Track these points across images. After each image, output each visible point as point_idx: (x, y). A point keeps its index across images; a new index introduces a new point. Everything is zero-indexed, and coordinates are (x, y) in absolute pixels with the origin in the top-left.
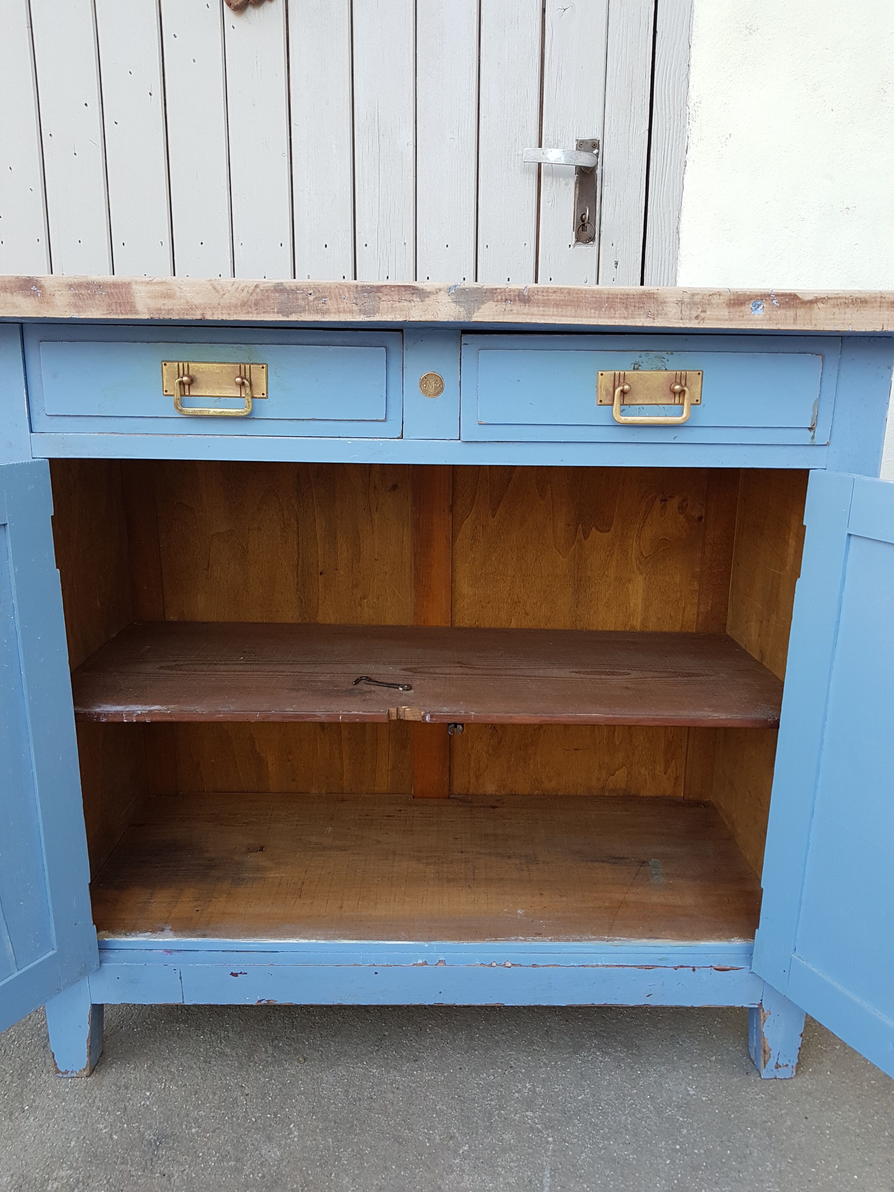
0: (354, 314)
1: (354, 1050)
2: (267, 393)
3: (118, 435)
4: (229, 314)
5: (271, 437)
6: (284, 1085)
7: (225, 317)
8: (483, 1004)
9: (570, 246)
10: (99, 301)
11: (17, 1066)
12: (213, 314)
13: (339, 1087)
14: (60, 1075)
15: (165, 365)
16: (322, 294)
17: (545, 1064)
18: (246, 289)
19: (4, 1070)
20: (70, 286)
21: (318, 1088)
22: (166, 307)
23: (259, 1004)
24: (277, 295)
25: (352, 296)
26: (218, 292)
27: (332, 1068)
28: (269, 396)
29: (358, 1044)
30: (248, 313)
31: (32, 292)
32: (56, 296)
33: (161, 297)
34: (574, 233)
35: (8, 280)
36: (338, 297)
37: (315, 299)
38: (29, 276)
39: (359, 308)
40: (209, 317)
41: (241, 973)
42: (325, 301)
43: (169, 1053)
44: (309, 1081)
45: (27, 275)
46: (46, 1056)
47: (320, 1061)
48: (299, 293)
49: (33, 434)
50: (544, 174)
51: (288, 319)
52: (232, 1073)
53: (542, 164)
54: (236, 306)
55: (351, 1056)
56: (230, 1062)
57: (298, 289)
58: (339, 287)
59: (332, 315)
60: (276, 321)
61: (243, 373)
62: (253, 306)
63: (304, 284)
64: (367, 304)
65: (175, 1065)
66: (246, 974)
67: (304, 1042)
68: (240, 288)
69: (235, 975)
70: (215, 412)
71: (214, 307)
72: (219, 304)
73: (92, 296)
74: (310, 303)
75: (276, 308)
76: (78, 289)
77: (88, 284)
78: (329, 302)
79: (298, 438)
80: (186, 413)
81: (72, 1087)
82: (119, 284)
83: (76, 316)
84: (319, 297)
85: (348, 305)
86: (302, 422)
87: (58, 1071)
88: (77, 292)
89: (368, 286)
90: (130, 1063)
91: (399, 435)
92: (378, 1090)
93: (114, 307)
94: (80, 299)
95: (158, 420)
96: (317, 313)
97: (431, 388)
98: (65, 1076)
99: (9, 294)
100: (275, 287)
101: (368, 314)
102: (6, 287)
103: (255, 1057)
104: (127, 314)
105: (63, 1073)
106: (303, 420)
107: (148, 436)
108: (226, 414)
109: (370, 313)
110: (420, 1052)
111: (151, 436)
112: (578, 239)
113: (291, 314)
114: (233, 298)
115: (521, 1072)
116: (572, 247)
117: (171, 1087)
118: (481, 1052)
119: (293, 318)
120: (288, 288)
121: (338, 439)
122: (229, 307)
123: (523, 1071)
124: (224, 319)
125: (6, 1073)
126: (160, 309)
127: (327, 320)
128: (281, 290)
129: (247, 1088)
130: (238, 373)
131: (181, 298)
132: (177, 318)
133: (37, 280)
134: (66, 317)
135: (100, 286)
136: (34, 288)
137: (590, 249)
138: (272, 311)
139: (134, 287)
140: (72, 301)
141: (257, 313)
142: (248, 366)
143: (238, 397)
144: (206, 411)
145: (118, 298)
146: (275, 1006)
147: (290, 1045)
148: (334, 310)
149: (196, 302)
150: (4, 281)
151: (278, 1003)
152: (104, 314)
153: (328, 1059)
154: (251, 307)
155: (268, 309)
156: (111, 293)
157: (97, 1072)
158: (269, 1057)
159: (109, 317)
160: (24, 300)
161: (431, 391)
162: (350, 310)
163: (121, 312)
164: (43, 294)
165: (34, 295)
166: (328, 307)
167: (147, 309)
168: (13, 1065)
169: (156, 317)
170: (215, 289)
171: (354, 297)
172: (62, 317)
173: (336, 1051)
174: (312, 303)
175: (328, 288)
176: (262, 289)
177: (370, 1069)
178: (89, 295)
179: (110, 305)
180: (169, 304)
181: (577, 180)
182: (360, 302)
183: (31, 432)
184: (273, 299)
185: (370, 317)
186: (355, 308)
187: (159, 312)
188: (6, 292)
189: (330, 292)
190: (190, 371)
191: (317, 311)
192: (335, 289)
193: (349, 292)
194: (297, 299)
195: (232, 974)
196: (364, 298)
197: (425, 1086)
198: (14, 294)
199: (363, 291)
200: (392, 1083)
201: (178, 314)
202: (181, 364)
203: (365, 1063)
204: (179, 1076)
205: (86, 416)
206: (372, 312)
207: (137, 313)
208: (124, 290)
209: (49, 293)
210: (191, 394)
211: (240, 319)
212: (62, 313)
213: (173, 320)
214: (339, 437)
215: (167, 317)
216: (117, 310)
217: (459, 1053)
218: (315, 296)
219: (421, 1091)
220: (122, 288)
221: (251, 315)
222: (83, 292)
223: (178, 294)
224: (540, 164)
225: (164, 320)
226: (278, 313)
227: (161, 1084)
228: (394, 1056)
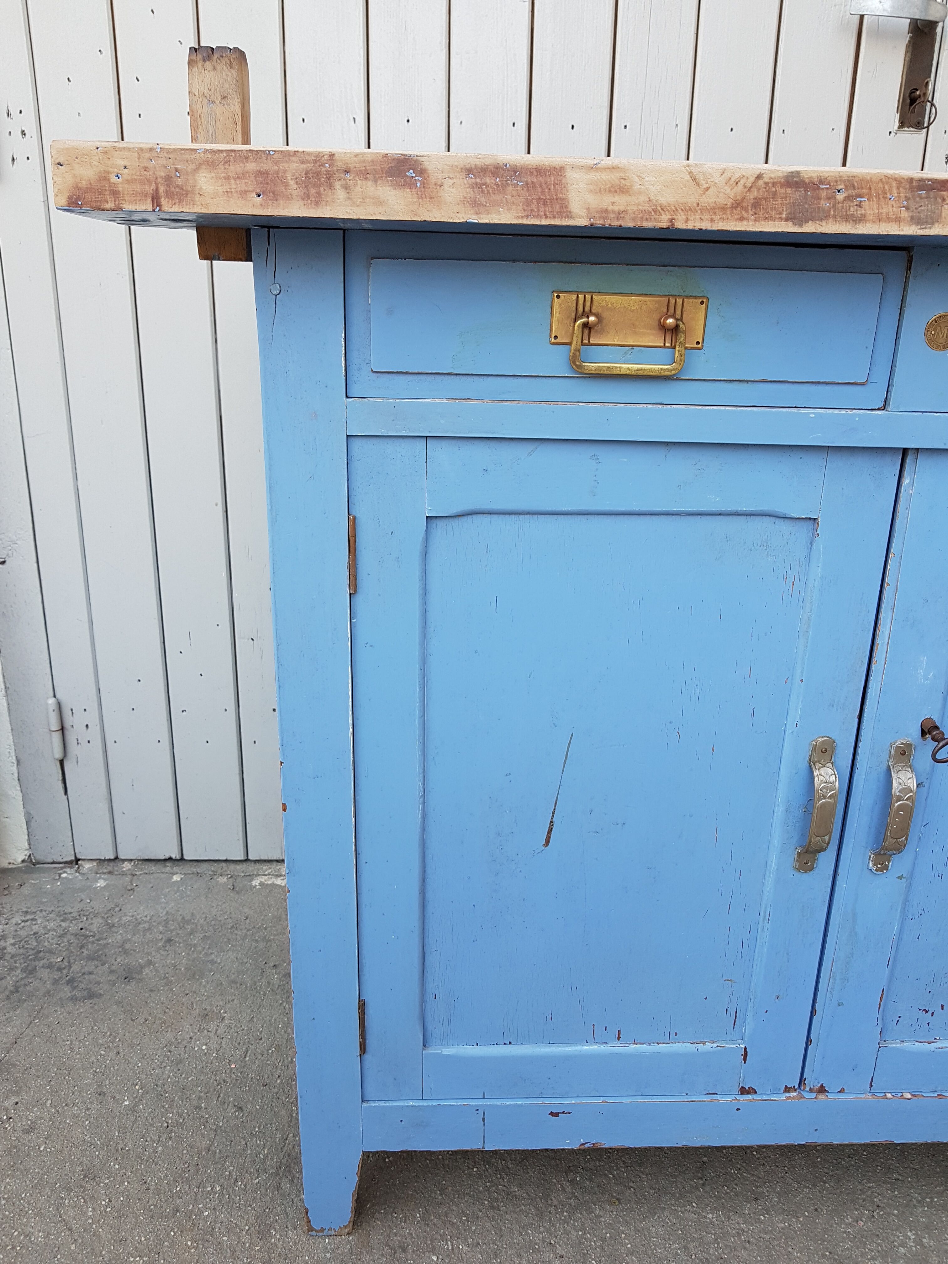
0: (902, 224)
1: (673, 1186)
2: (703, 342)
3: (476, 402)
4: (712, 220)
5: (700, 407)
6: (604, 1240)
7: (706, 225)
8: (868, 1142)
9: (890, 132)
10: (512, 196)
11: (252, 1219)
12: (687, 220)
13: (674, 1243)
14: (314, 1233)
15: (558, 297)
16: (857, 191)
17: (919, 1202)
18: (743, 181)
19: (236, 1224)
20: (469, 171)
21: (649, 1244)
22: (616, 208)
23: (582, 1147)
24: (789, 191)
25: (902, 195)
26: (698, 184)
27: (656, 1214)
28: (705, 345)
29: (676, 1177)
30: (742, 219)
31: (408, 180)
32: (446, 187)
33: (610, 191)
34: (898, 116)
35: (370, 159)
36: (881, 197)
37: (847, 198)
38: (405, 153)
39: (911, 214)
40: (680, 224)
41: (563, 1112)
42: (861, 201)
43: (441, 1195)
44: (633, 1233)
45: (401, 152)
46: (285, 1202)
47: (637, 1203)
48: (823, 189)
49: (351, 400)
50: (867, 33)
51: (800, 230)
52: (532, 1224)
53: (866, 17)
54: (723, 208)
55: (673, 1195)
56: (523, 1207)
57: (821, 182)
58: (884, 180)
59: (869, 225)
60: (782, 233)
61: (672, 311)
62: (750, 208)
63: (832, 174)
64: (923, 208)
65: (455, 1213)
66: (569, 1113)
67: (606, 1175)
68: (733, 179)
69: (555, 1115)
70: (629, 369)
71: (690, 210)
72: (698, 204)
73: (502, 188)
74: (837, 206)
75: (785, 213)
76: (480, 177)
77: (496, 168)
78: (866, 204)
79: (739, 409)
80: (587, 371)
81: (333, 1250)
82: (546, 169)
83: (473, 219)
84: (852, 196)
85: (895, 209)
86: (745, 385)
87: (311, 1229)
88: (478, 180)
89: (929, 180)
90: (396, 1211)
91: (881, 405)
92: (726, 1246)
93: (534, 207)
94: (483, 192)
95: (538, 379)
96: (846, 221)
97: (941, 336)
98: (320, 1234)
99: (370, 183)
100: (787, 177)
101: (923, 224)
102: (366, 170)
103: (554, 1199)
104: (554, 217)
105: (317, 1231)
106: (747, 381)
107: (521, 404)
108: (646, 373)
109: (927, 223)
110: (757, 1187)
111: (525, 403)
112: (903, 124)
113: (807, 222)
114: (721, 195)
115: (895, 1215)
116: (893, 134)
117: (461, 1247)
118: (832, 1184)
119: (810, 228)
120: (807, 181)
121: (795, 410)
122: (713, 209)
123: (896, 1212)
124: (704, 228)
125: (241, 1230)
126: (606, 211)
127: (860, 232)
128: (797, 183)
129: (558, 1246)
130: (665, 310)
131: (640, 193)
132: (631, 225)
133: (416, 161)
134: (457, 221)
135: (515, 171)
136: (410, 173)
137: (914, 138)
138: (777, 216)
139: (571, 175)
140: (469, 195)
141: (755, 220)
142: (679, 301)
143: (660, 347)
144: (617, 367)
145: (543, 192)
146: (602, 1149)
147: (591, 1180)
148: (871, 217)
149: (663, 200)
150: (364, 161)
151: (606, 1146)
152: (517, 217)
153: (646, 1199)
154: (747, 211)
155: (773, 213)
156: (533, 183)
157: (358, 1226)
158: (570, 1199)
159: (525, 222)
160: (394, 192)
161: (941, 341)
162: (896, 218)
163: (545, 214)
164: (424, 183)
165: (410, 184)
166: (863, 212)
167: (585, 211)
168: (246, 1217)
169: (599, 222)
170: (694, 179)
171: (906, 197)
172: (451, 221)
173: (651, 1188)
174: (840, 205)
175: (867, 182)
176: (766, 180)
177: (704, 1214)
178: (498, 185)
179: (528, 203)
180: (620, 202)
181: (909, 41)
182: (913, 205)
183: (347, 397)
184: (782, 198)
185: (925, 228)
186: (905, 214)
187: (604, 215)
188: (366, 179)
189: (870, 188)
190: (594, 307)
191: (847, 218)
192: (877, 183)
193: (898, 188)
194: (819, 198)
195: (552, 1114)
196: (921, 198)
197: (781, 1237)
198: (379, 182)
199: (920, 188)
200: (739, 1235)
201: (634, 219)
202: (581, 297)
203: (694, 1204)
204: (465, 1230)
205: (432, 374)
206: (930, 221)
207: (569, 216)
208: (552, 178)
209: (433, 181)
210: (591, 342)
211: (728, 229)
212: (453, 215)
213: (625, 228)
214: (795, 407)
215: (616, 223)
216: (538, 210)
217: (806, 1187)
218: (846, 195)
219: (779, 1245)
220: (550, 175)
221: (745, 223)
222: (488, 181)
223: (636, 187)
224: (862, 17)
225: (611, 228)
226: (787, 220)
227: (447, 1244)
228: (727, 1193)
